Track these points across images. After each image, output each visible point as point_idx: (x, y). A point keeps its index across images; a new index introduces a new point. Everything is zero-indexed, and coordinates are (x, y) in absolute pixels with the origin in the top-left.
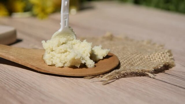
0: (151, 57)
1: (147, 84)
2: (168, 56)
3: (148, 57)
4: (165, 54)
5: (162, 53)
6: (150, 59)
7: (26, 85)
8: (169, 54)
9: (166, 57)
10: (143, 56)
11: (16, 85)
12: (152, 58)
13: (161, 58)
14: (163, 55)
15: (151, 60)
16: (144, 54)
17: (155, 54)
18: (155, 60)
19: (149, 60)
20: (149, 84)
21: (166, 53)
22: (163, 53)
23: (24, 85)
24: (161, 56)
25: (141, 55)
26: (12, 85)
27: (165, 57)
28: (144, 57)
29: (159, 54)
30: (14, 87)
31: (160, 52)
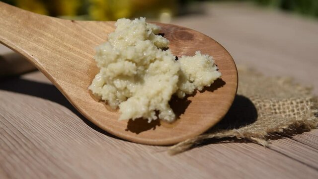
0: (277, 106)
1: (249, 157)
2: (309, 109)
3: (272, 107)
4: (305, 103)
5: (298, 100)
6: (275, 110)
7: (29, 145)
8: (312, 105)
9: (305, 110)
10: (262, 103)
11: (12, 144)
12: (279, 109)
13: (296, 111)
14: (300, 106)
15: (276, 113)
16: (265, 100)
17: (286, 101)
18: (284, 112)
19: (273, 111)
20: (252, 157)
21: (307, 102)
22: (302, 102)
23: (26, 145)
24: (297, 106)
25: (259, 102)
26: (5, 144)
27: (303, 109)
28: (265, 106)
29: (294, 102)
30: (9, 147)
31: (295, 100)
